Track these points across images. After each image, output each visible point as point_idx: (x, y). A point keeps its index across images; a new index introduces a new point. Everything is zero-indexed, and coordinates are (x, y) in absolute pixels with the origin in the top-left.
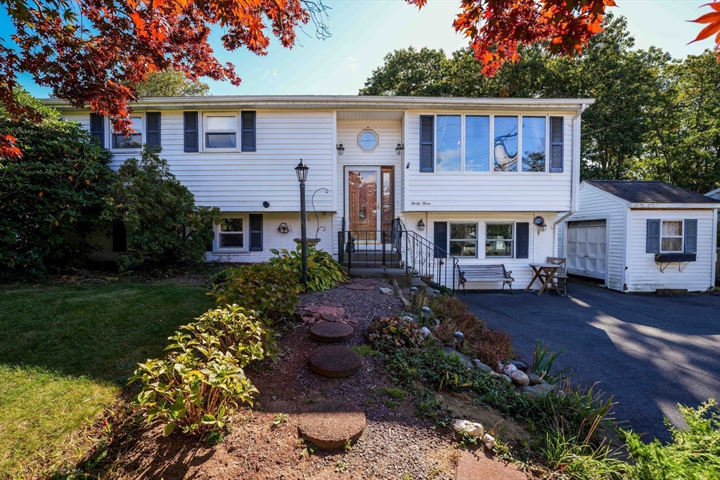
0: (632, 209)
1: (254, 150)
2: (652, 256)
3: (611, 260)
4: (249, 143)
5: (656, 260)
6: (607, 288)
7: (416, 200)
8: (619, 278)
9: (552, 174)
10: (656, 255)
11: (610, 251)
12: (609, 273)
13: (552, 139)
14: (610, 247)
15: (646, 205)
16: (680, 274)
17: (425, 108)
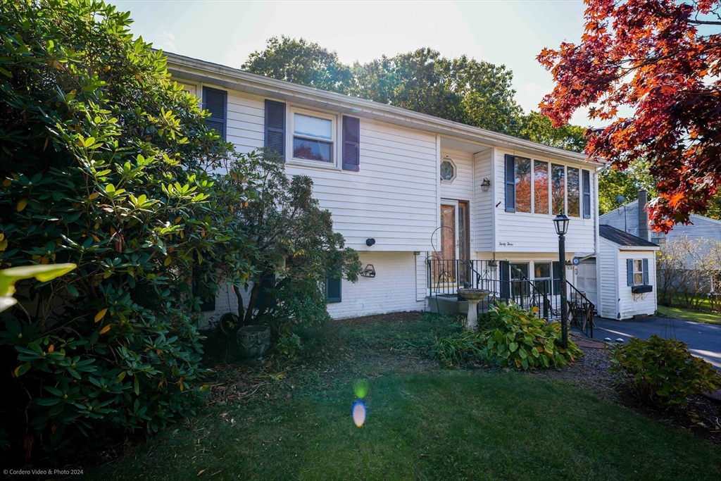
0: (621, 250)
1: (357, 170)
2: (630, 288)
3: (602, 293)
4: (351, 160)
5: (633, 292)
6: (600, 317)
7: (503, 240)
8: (612, 308)
9: (585, 220)
10: (633, 288)
11: (601, 285)
12: (602, 303)
13: (584, 191)
14: (601, 282)
15: (628, 248)
16: (643, 302)
17: (515, 149)
